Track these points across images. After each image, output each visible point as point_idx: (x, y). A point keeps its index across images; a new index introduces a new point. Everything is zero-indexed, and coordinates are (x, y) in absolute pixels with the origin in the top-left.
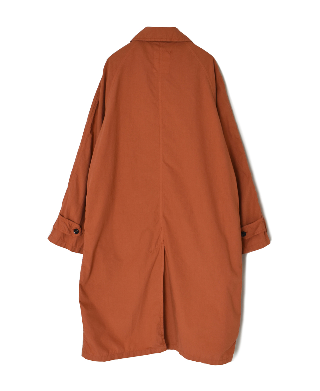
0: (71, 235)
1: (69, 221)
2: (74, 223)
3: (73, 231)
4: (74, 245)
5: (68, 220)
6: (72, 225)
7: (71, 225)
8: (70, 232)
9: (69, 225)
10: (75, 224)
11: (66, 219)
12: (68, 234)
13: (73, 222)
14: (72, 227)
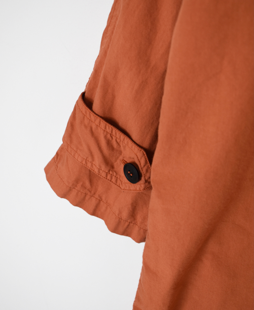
0: (114, 180)
1: (110, 128)
2: (127, 140)
3: (122, 166)
4: (125, 215)
5: (103, 123)
6: (118, 144)
7: (115, 145)
8: (112, 167)
9: (109, 143)
10: (130, 142)
11: (99, 119)
12: (104, 175)
13: (123, 136)
14: (121, 153)
